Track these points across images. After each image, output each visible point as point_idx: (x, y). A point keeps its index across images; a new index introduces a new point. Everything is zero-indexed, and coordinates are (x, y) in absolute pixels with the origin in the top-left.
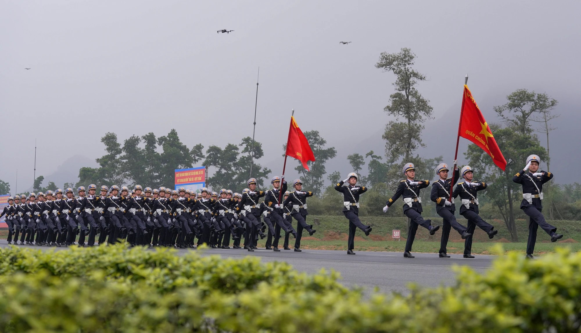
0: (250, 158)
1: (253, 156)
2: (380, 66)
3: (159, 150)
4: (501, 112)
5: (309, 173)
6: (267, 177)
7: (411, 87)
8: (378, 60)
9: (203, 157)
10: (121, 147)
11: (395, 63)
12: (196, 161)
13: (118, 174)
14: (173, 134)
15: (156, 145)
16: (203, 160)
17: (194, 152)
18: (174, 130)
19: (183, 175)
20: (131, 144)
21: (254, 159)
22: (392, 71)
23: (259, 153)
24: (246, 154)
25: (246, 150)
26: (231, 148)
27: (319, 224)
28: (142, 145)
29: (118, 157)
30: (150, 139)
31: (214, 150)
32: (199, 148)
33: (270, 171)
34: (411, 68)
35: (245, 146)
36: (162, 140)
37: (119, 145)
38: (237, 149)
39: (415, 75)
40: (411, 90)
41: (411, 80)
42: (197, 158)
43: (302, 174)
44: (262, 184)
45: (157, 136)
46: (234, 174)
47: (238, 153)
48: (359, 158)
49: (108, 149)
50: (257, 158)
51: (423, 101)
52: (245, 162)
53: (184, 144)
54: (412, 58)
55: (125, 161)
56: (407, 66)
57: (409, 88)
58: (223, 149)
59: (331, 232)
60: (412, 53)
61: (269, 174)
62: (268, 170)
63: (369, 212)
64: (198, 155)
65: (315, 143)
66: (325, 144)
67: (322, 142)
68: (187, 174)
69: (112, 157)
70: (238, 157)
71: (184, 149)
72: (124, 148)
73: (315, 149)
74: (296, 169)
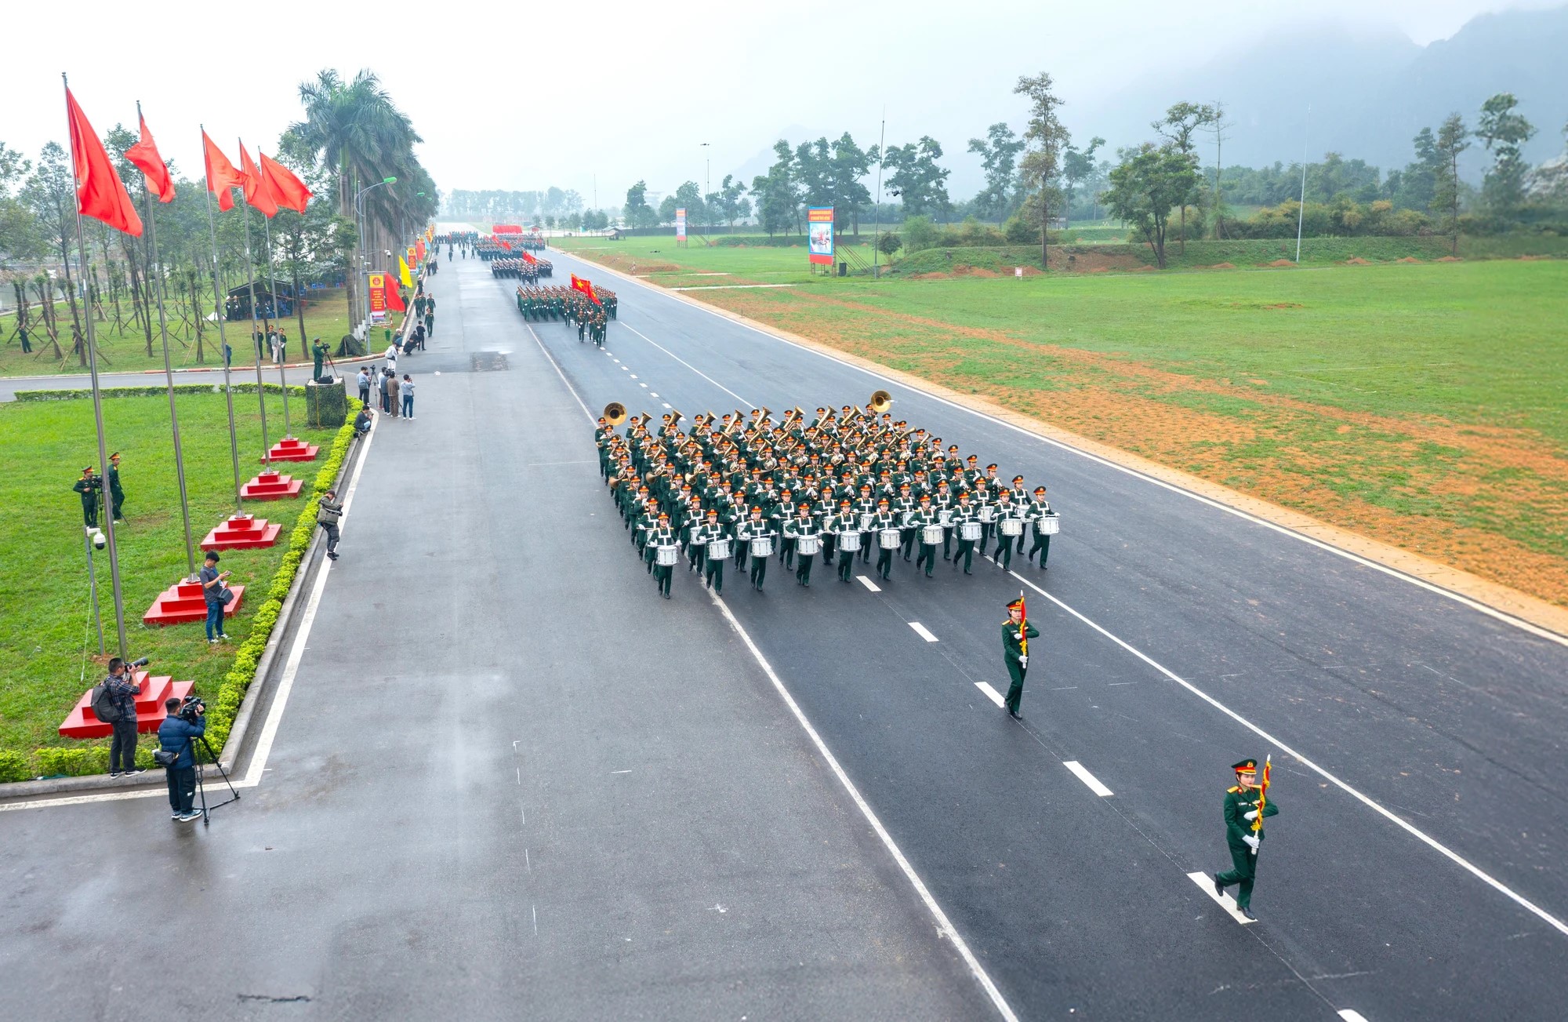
0: (929, 159)
2: (1018, 91)
3: (833, 154)
4: (1158, 127)
5: (996, 169)
7: (1050, 113)
8: (1015, 83)
9: (880, 158)
10: (794, 154)
11: (1033, 87)
12: (873, 162)
13: (793, 180)
14: (847, 137)
15: (830, 150)
17: (870, 154)
18: (848, 133)
20: (804, 151)
21: (933, 159)
22: (1030, 96)
23: (938, 152)
24: (925, 155)
25: (924, 150)
26: (909, 147)
27: (951, 257)
28: (815, 150)
29: (791, 164)
30: (823, 144)
31: (893, 149)
32: (875, 149)
33: (949, 172)
34: (1050, 92)
35: (923, 145)
36: (835, 144)
37: (791, 152)
38: (915, 148)
39: (1054, 100)
40: (1050, 115)
41: (1049, 104)
42: (874, 159)
43: (988, 171)
44: (941, 186)
45: (829, 142)
46: (914, 174)
47: (917, 153)
49: (780, 157)
50: (936, 158)
51: (1061, 128)
52: (924, 162)
53: (858, 147)
54: (1050, 82)
55: (799, 167)
56: (1044, 91)
57: (1048, 114)
58: (902, 149)
59: (962, 266)
60: (1050, 77)
63: (1008, 240)
64: (874, 157)
65: (1003, 136)
67: (1011, 135)
69: (785, 165)
70: (918, 157)
71: (858, 152)
72: (797, 155)
73: (1003, 142)
74: (982, 166)
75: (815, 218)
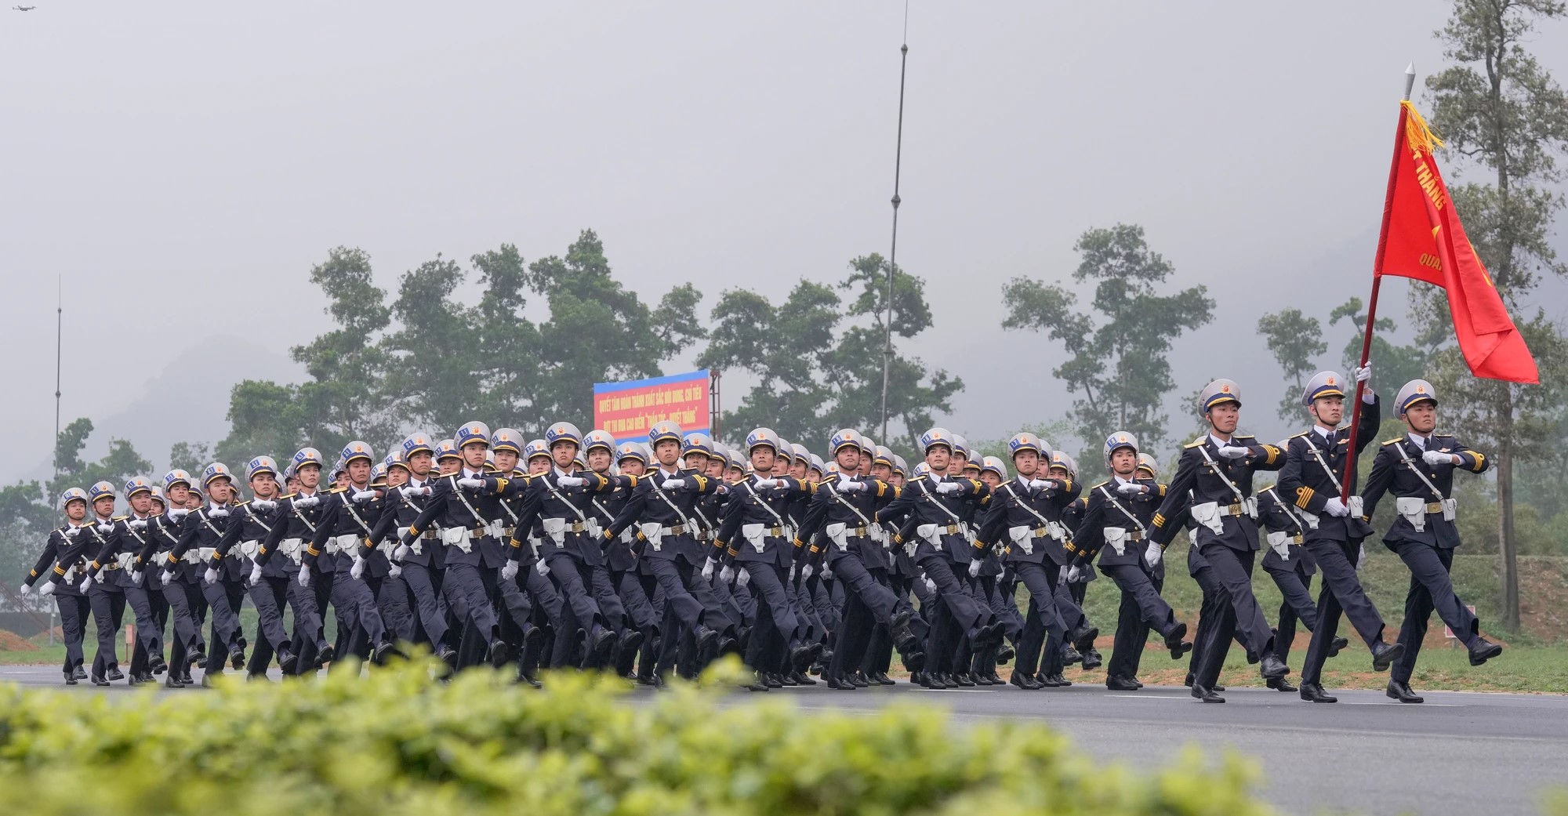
0: (879, 336)
1: (895, 327)
3: (536, 308)
5: (1109, 389)
6: (946, 408)
7: (1509, 46)
9: (699, 333)
10: (387, 302)
12: (673, 348)
13: (377, 404)
14: (588, 249)
15: (525, 291)
16: (702, 346)
17: (666, 316)
18: (590, 235)
19: (624, 403)
20: (426, 292)
21: (895, 337)
23: (914, 315)
24: (867, 321)
25: (865, 304)
26: (810, 296)
29: (375, 338)
31: (743, 306)
32: (684, 299)
33: (957, 385)
35: (859, 287)
36: (546, 269)
37: (378, 294)
38: (832, 300)
40: (1509, 54)
41: (1509, 16)
42: (676, 337)
43: (1081, 393)
45: (525, 259)
46: (820, 396)
47: (836, 317)
48: (1304, 326)
49: (338, 311)
50: (907, 334)
51: (1557, 99)
52: (861, 348)
53: (626, 288)
55: (402, 354)
57: (1502, 50)
58: (780, 302)
61: (956, 394)
62: (951, 379)
64: (679, 328)
65: (1130, 271)
66: (1168, 276)
67: (1158, 269)
68: (639, 401)
69: (351, 341)
70: (838, 333)
71: (628, 303)
72: (399, 305)
73: (1129, 295)
74: (1057, 374)
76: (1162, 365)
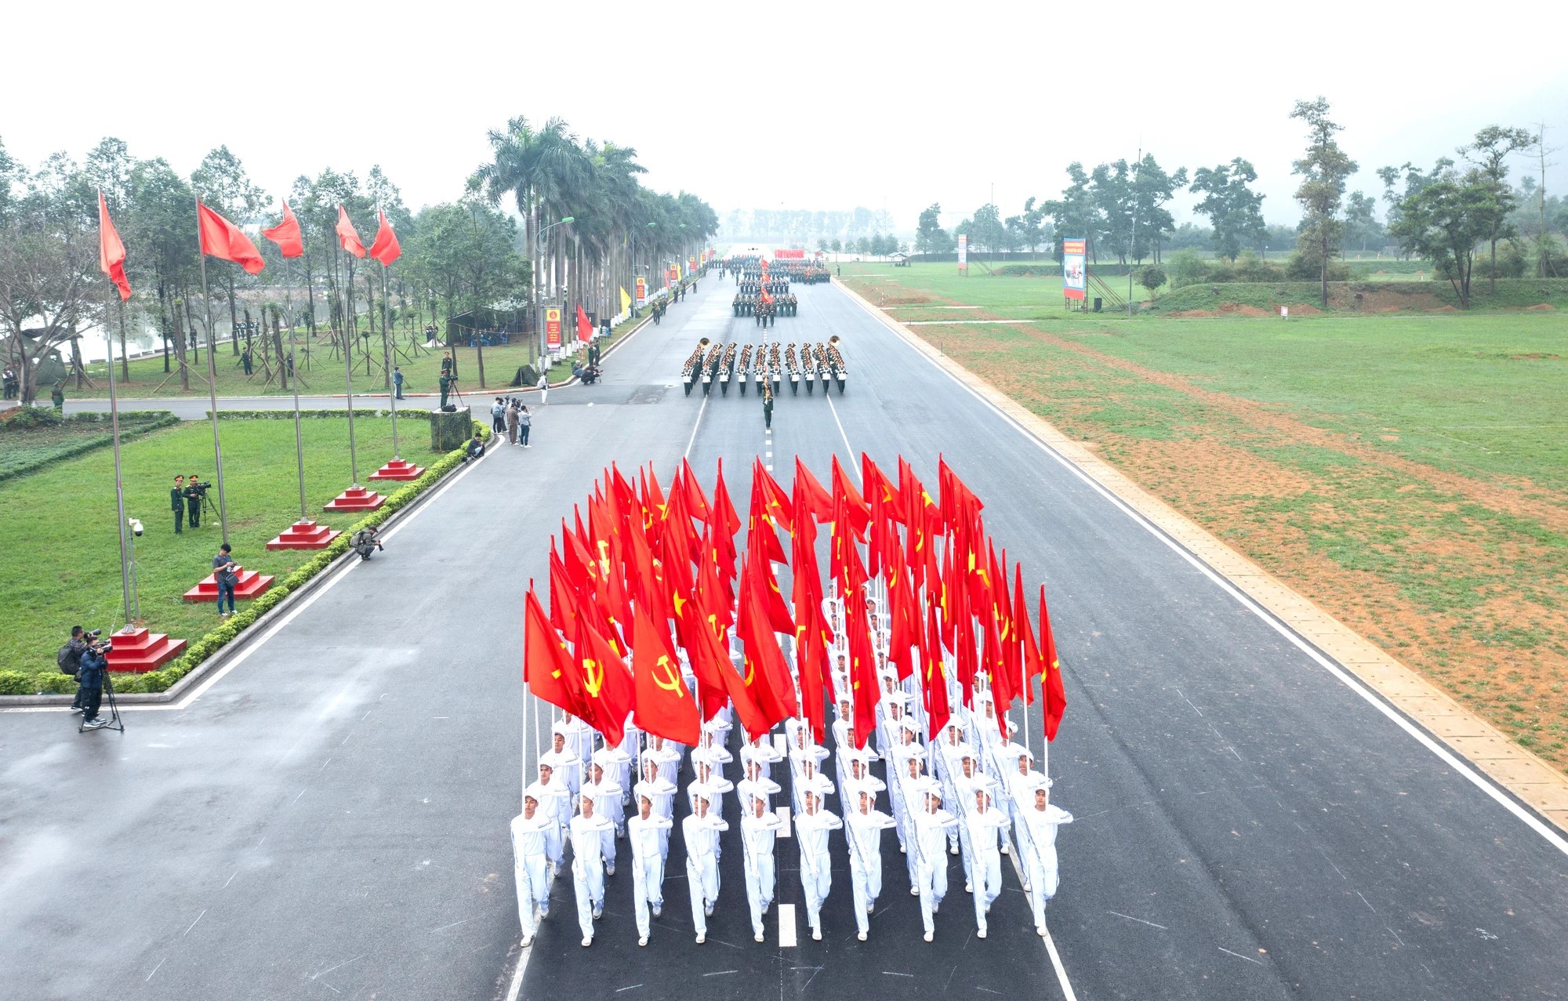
0: (1241, 182)
2: (1295, 114)
3: (1132, 177)
7: (1329, 139)
9: (1187, 182)
10: (1089, 177)
11: (1310, 112)
12: (1179, 186)
13: (1089, 205)
14: (1149, 159)
15: (1129, 172)
17: (1176, 177)
18: (1150, 155)
20: (1100, 174)
21: (1246, 182)
22: (1307, 121)
23: (1251, 175)
24: (1237, 178)
25: (1236, 173)
26: (1221, 169)
27: (1217, 294)
28: (1113, 173)
29: (1086, 188)
30: (1122, 167)
31: (1203, 171)
32: (1182, 171)
33: (1264, 196)
34: (1327, 117)
35: (1234, 168)
36: (1135, 167)
37: (1086, 175)
38: (1227, 170)
39: (1333, 125)
40: (1329, 141)
41: (1328, 130)
42: (1181, 183)
44: (1256, 212)
45: (1129, 163)
46: (1226, 199)
47: (1229, 176)
49: (1074, 180)
50: (1250, 181)
52: (1237, 186)
54: (1327, 107)
55: (1095, 191)
56: (1322, 116)
57: (1327, 140)
58: (1213, 171)
59: (1228, 304)
60: (1327, 101)
63: (1288, 276)
64: (1181, 180)
69: (1078, 188)
70: (1230, 180)
71: (1162, 175)
72: (1093, 178)
75: (1071, 250)
76: (1343, 184)
